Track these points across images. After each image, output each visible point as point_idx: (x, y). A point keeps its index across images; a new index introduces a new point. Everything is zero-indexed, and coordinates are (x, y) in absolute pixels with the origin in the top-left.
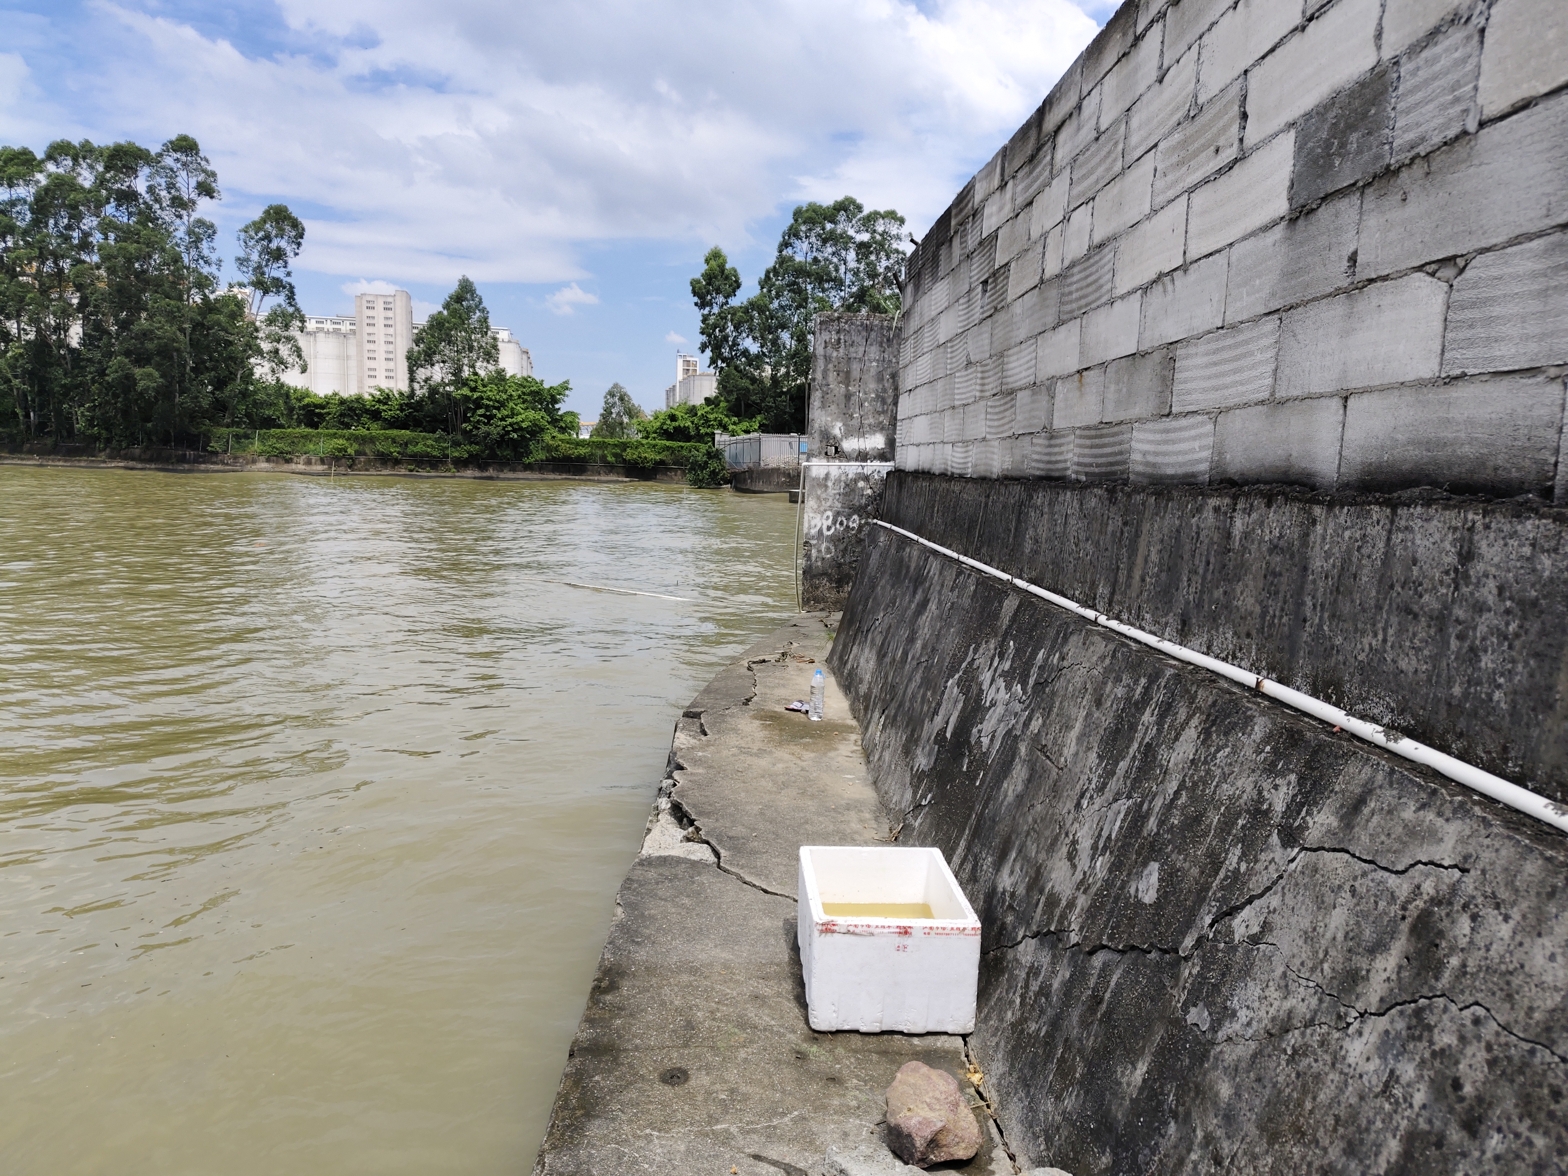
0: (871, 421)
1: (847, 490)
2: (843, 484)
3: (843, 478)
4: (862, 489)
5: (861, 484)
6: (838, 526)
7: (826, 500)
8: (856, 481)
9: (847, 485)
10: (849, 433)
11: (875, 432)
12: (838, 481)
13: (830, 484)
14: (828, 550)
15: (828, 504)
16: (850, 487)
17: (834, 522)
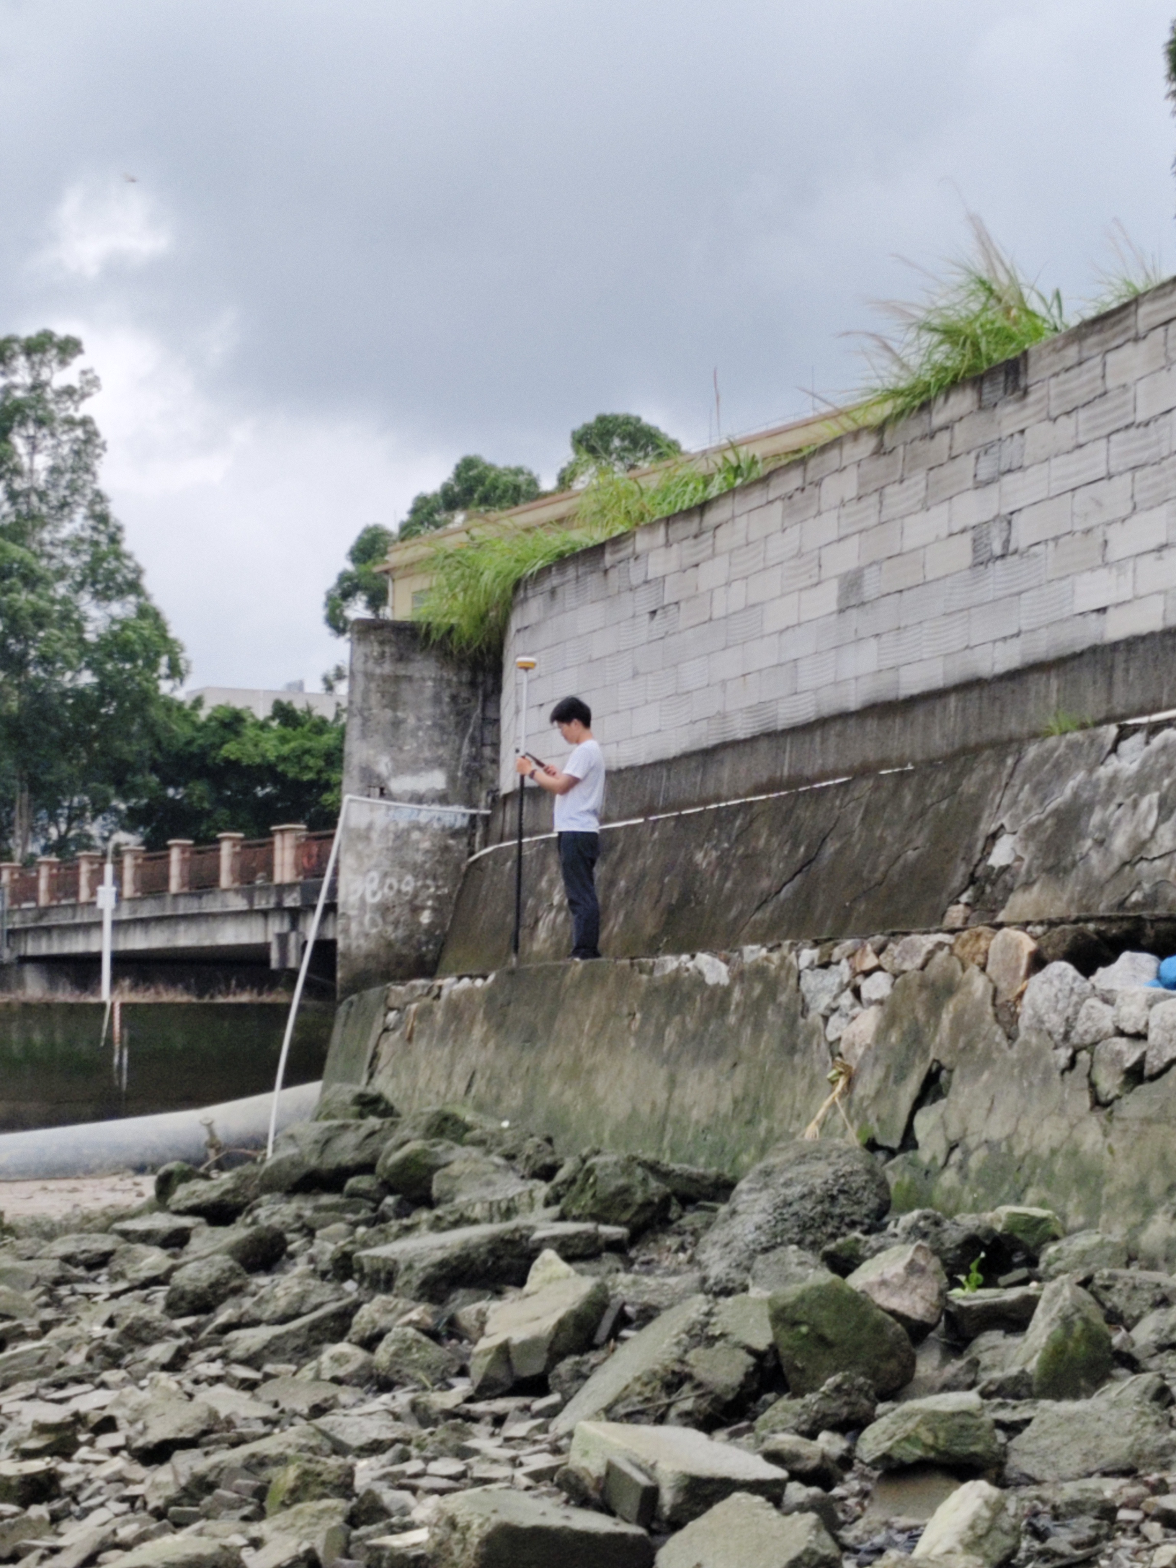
0: (427, 754)
1: (398, 843)
2: (391, 836)
3: (392, 828)
4: (418, 842)
5: (416, 835)
6: (386, 890)
7: (369, 857)
8: (408, 831)
9: (397, 837)
10: (399, 769)
11: (433, 768)
12: (385, 831)
13: (374, 835)
14: (374, 923)
15: (373, 861)
16: (401, 838)
17: (381, 885)
